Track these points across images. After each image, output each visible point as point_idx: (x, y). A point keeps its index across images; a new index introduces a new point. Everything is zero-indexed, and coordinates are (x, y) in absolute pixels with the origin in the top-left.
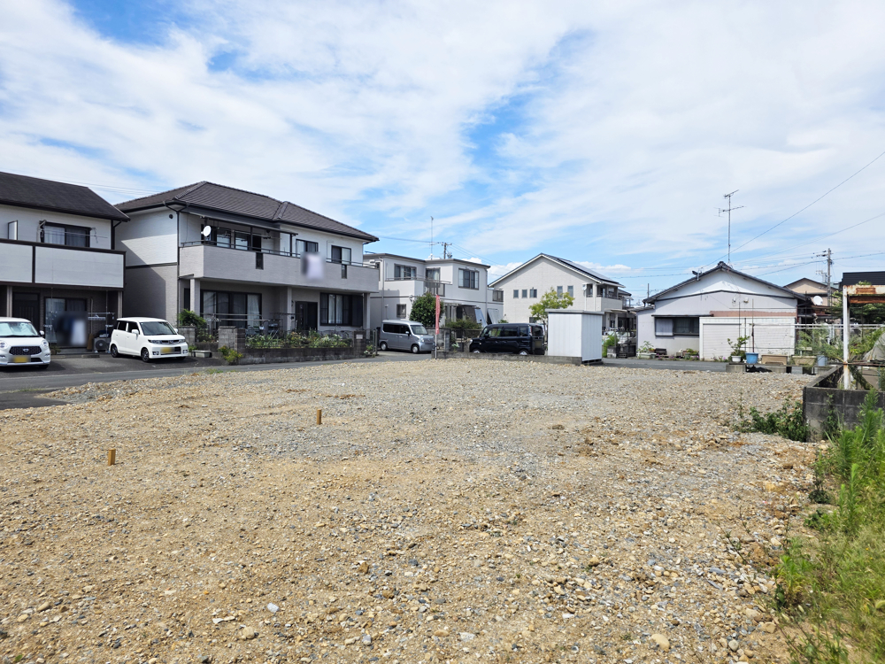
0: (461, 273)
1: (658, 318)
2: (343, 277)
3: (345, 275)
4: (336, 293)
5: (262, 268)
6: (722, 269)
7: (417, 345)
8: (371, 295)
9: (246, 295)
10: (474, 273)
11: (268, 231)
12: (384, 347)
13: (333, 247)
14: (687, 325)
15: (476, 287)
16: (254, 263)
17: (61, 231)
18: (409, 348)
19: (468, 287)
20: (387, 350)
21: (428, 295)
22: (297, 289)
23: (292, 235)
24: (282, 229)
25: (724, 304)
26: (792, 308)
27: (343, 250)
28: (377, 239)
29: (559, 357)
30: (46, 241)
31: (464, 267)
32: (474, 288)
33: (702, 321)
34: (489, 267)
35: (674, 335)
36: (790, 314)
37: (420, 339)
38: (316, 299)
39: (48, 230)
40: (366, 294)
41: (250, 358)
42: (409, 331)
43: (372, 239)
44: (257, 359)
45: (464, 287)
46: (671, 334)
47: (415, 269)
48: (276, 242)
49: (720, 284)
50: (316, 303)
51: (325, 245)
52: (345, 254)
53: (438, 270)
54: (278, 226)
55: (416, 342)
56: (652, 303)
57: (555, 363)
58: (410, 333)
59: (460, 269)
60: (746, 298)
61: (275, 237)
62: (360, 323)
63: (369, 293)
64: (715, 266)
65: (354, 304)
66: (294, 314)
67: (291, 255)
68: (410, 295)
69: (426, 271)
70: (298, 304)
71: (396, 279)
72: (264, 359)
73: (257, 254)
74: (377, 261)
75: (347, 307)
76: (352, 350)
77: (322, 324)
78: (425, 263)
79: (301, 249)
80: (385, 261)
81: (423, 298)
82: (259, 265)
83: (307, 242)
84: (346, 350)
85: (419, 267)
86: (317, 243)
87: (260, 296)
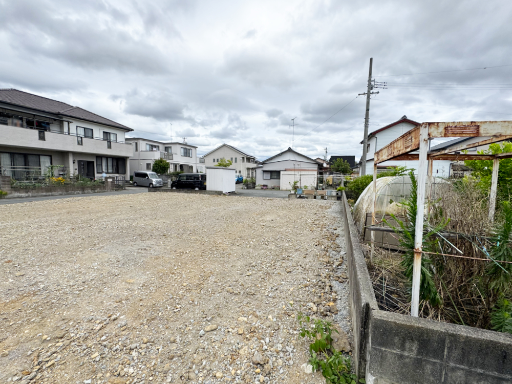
0: (182, 150)
1: (265, 171)
2: (108, 148)
3: (109, 147)
4: (107, 157)
5: (44, 140)
6: (290, 150)
7: (152, 184)
9: (39, 155)
10: (189, 150)
11: (55, 120)
12: (136, 184)
13: (104, 132)
14: (276, 174)
16: (37, 137)
18: (148, 185)
19: (187, 156)
20: (138, 186)
21: (161, 159)
22: (75, 154)
23: (69, 123)
24: (64, 119)
25: (290, 165)
26: (316, 167)
27: (112, 134)
28: (132, 130)
29: (211, 191)
31: (184, 147)
32: (189, 157)
33: (281, 173)
34: (197, 147)
35: (271, 179)
36: (315, 170)
37: (155, 181)
38: (93, 160)
40: (127, 158)
42: (148, 176)
43: (130, 130)
44: (23, 195)
45: (184, 156)
46: (269, 178)
47: (158, 147)
48: (61, 127)
49: (289, 156)
50: (93, 162)
51: (98, 133)
52: (113, 136)
53: (170, 147)
54: (62, 118)
56: (262, 164)
57: (209, 194)
58: (148, 178)
60: (299, 163)
61: (61, 123)
62: (125, 173)
63: (128, 157)
64: (287, 149)
65: (119, 163)
66: (77, 167)
67: (69, 134)
68: (153, 159)
69: (166, 148)
70: (79, 162)
71: (146, 151)
72: (30, 194)
73: (40, 132)
74: (136, 141)
75: (115, 164)
76: (104, 187)
77: (98, 173)
78: (164, 144)
79: (81, 132)
80: (141, 142)
81: (158, 160)
82: (42, 138)
83: (85, 128)
84: (101, 187)
85: (161, 146)
86: (92, 130)
87: (51, 156)
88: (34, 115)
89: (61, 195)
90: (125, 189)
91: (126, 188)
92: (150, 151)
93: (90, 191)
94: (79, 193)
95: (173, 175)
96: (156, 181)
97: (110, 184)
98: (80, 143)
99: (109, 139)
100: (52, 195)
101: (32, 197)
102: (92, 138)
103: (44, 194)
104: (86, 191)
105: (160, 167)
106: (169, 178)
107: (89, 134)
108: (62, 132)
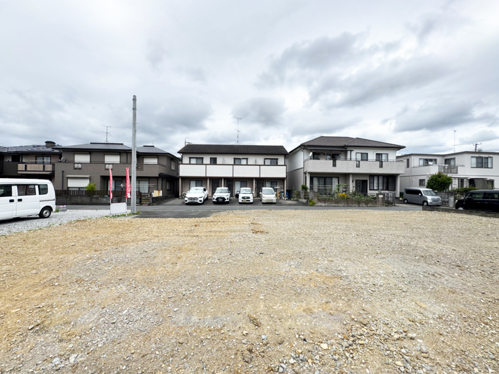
0: (474, 160)
3: (381, 166)
4: (378, 175)
5: (336, 166)
7: (427, 202)
8: (400, 175)
9: (332, 178)
10: (487, 158)
11: (342, 151)
12: (406, 201)
13: (377, 154)
15: (489, 166)
16: (332, 165)
17: (269, 160)
18: (421, 203)
19: (482, 167)
20: (408, 203)
21: (439, 173)
22: (354, 175)
23: (351, 151)
24: (348, 149)
27: (383, 155)
30: (266, 164)
31: (477, 155)
37: (430, 199)
38: (367, 178)
39: (266, 160)
40: (397, 175)
41: (320, 204)
43: (402, 148)
44: (323, 204)
45: (477, 167)
47: (435, 160)
48: (346, 155)
50: (367, 181)
51: (372, 155)
52: (384, 157)
53: (454, 159)
54: (346, 148)
55: (426, 200)
58: (422, 194)
59: (472, 157)
61: (346, 152)
62: (394, 189)
63: (399, 174)
65: (390, 180)
66: (355, 186)
67: (351, 159)
68: (428, 174)
69: (446, 160)
70: (356, 181)
71: (420, 166)
72: (326, 204)
73: (333, 161)
74: (408, 158)
75: (385, 181)
76: (376, 203)
77: (370, 190)
78: (443, 156)
79: (359, 157)
80: (413, 157)
81: (436, 175)
82: (334, 165)
83: (362, 153)
84: (372, 202)
85: (439, 159)
86: (367, 154)
87: (338, 178)
88: (331, 150)
89: (344, 206)
90: (395, 206)
91: (396, 204)
92: (424, 166)
93: (364, 205)
94: (355, 206)
95: (458, 191)
96: (432, 199)
97: (381, 200)
98: (358, 166)
99: (380, 159)
100: (338, 206)
101: (328, 206)
102: (367, 160)
103: (334, 205)
104: (361, 205)
105: (439, 184)
106: (451, 196)
107: (365, 157)
108: (346, 159)
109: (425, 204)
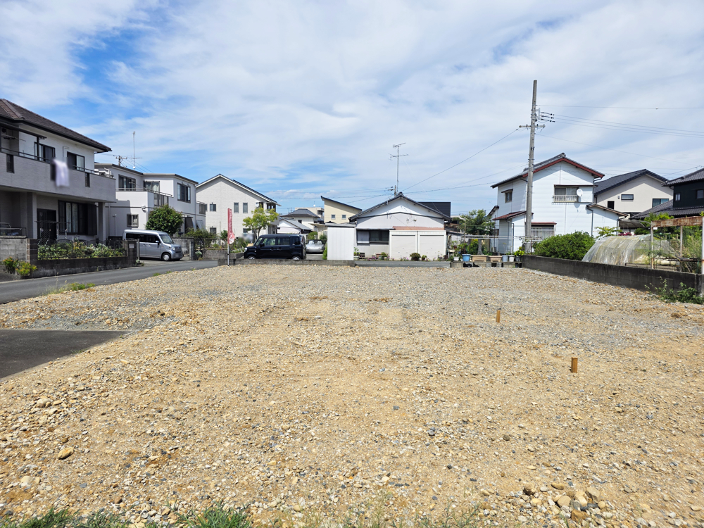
0: (179, 187)
2: (86, 186)
3: (88, 184)
4: (72, 203)
5: (13, 172)
6: (401, 197)
7: (169, 254)
8: (106, 204)
10: (187, 187)
13: (68, 153)
15: (188, 199)
16: (5, 166)
18: (159, 256)
19: (184, 200)
24: (20, 128)
25: (402, 221)
26: (441, 225)
27: (78, 158)
28: (108, 150)
31: (181, 182)
32: (187, 201)
33: (391, 233)
35: (370, 243)
36: (440, 229)
37: (172, 248)
38: (54, 207)
40: (102, 203)
41: (43, 271)
42: (158, 239)
43: (105, 149)
44: (48, 271)
45: (181, 200)
46: (368, 242)
47: (133, 180)
49: (400, 207)
50: (55, 212)
51: (61, 155)
52: (79, 160)
54: (17, 126)
55: (167, 250)
58: (160, 242)
59: (178, 183)
60: (415, 217)
63: (104, 202)
65: (89, 213)
68: (143, 206)
69: (146, 184)
73: (8, 156)
75: (82, 215)
76: (126, 260)
77: (60, 233)
78: (143, 176)
79: (40, 154)
82: (10, 168)
83: (45, 146)
84: (122, 260)
85: (138, 180)
86: (54, 149)
93: (112, 266)
96: (175, 249)
97: (131, 253)
107: (49, 157)
109: (166, 257)
